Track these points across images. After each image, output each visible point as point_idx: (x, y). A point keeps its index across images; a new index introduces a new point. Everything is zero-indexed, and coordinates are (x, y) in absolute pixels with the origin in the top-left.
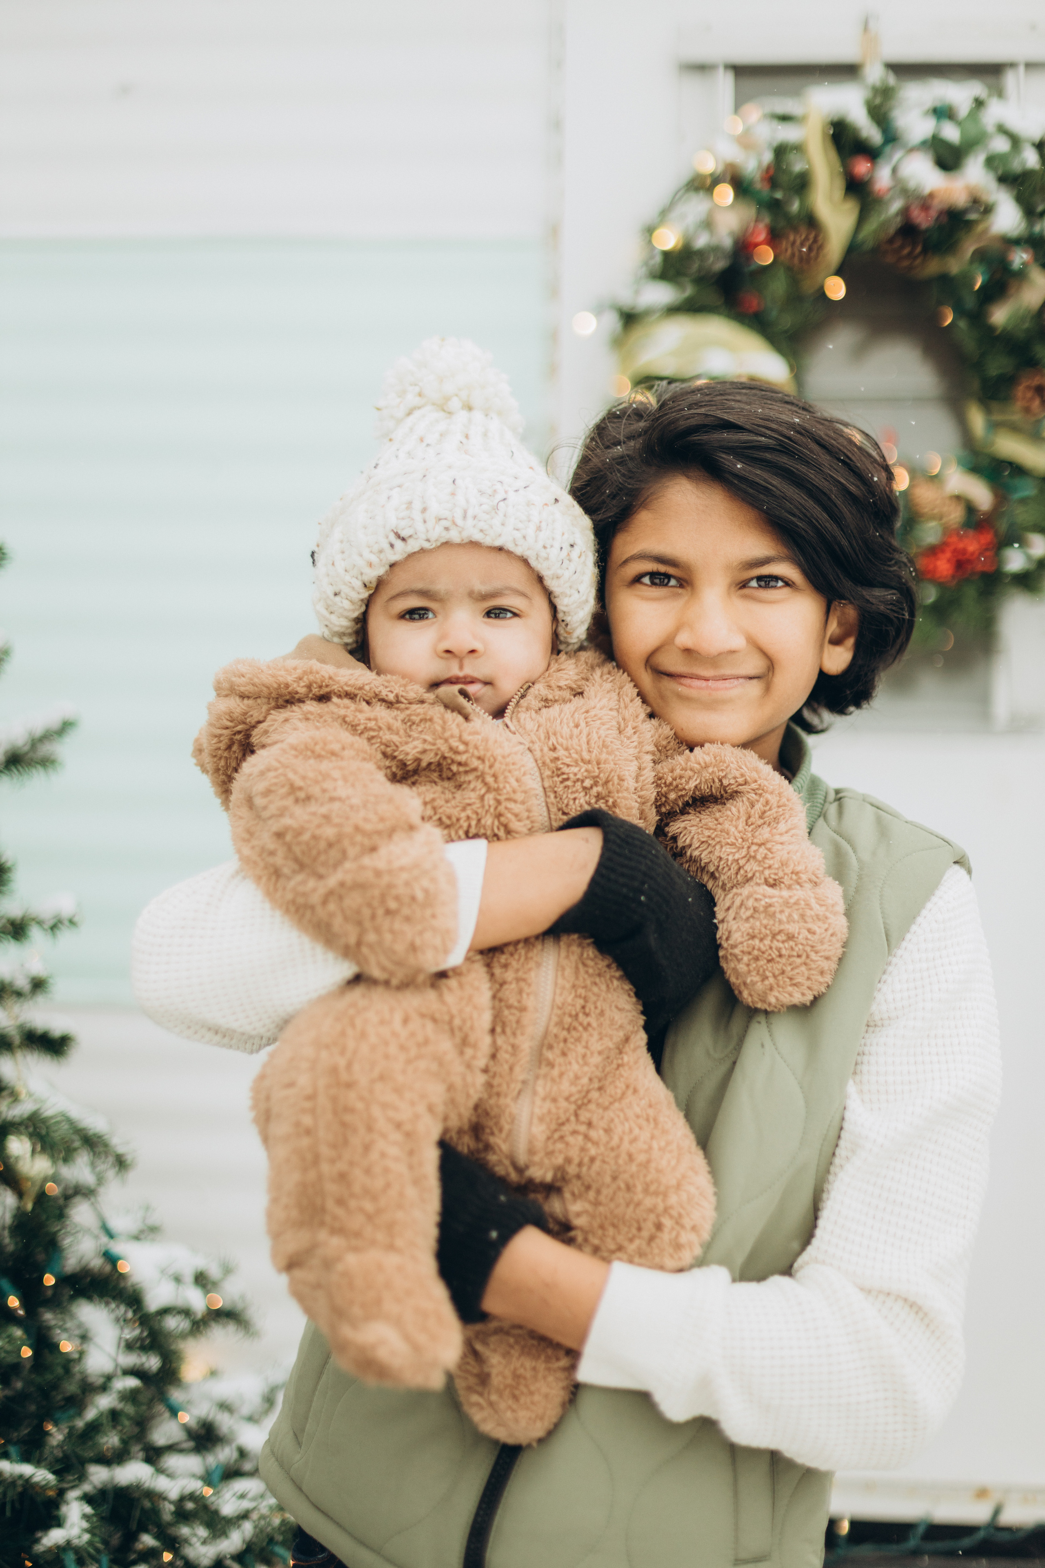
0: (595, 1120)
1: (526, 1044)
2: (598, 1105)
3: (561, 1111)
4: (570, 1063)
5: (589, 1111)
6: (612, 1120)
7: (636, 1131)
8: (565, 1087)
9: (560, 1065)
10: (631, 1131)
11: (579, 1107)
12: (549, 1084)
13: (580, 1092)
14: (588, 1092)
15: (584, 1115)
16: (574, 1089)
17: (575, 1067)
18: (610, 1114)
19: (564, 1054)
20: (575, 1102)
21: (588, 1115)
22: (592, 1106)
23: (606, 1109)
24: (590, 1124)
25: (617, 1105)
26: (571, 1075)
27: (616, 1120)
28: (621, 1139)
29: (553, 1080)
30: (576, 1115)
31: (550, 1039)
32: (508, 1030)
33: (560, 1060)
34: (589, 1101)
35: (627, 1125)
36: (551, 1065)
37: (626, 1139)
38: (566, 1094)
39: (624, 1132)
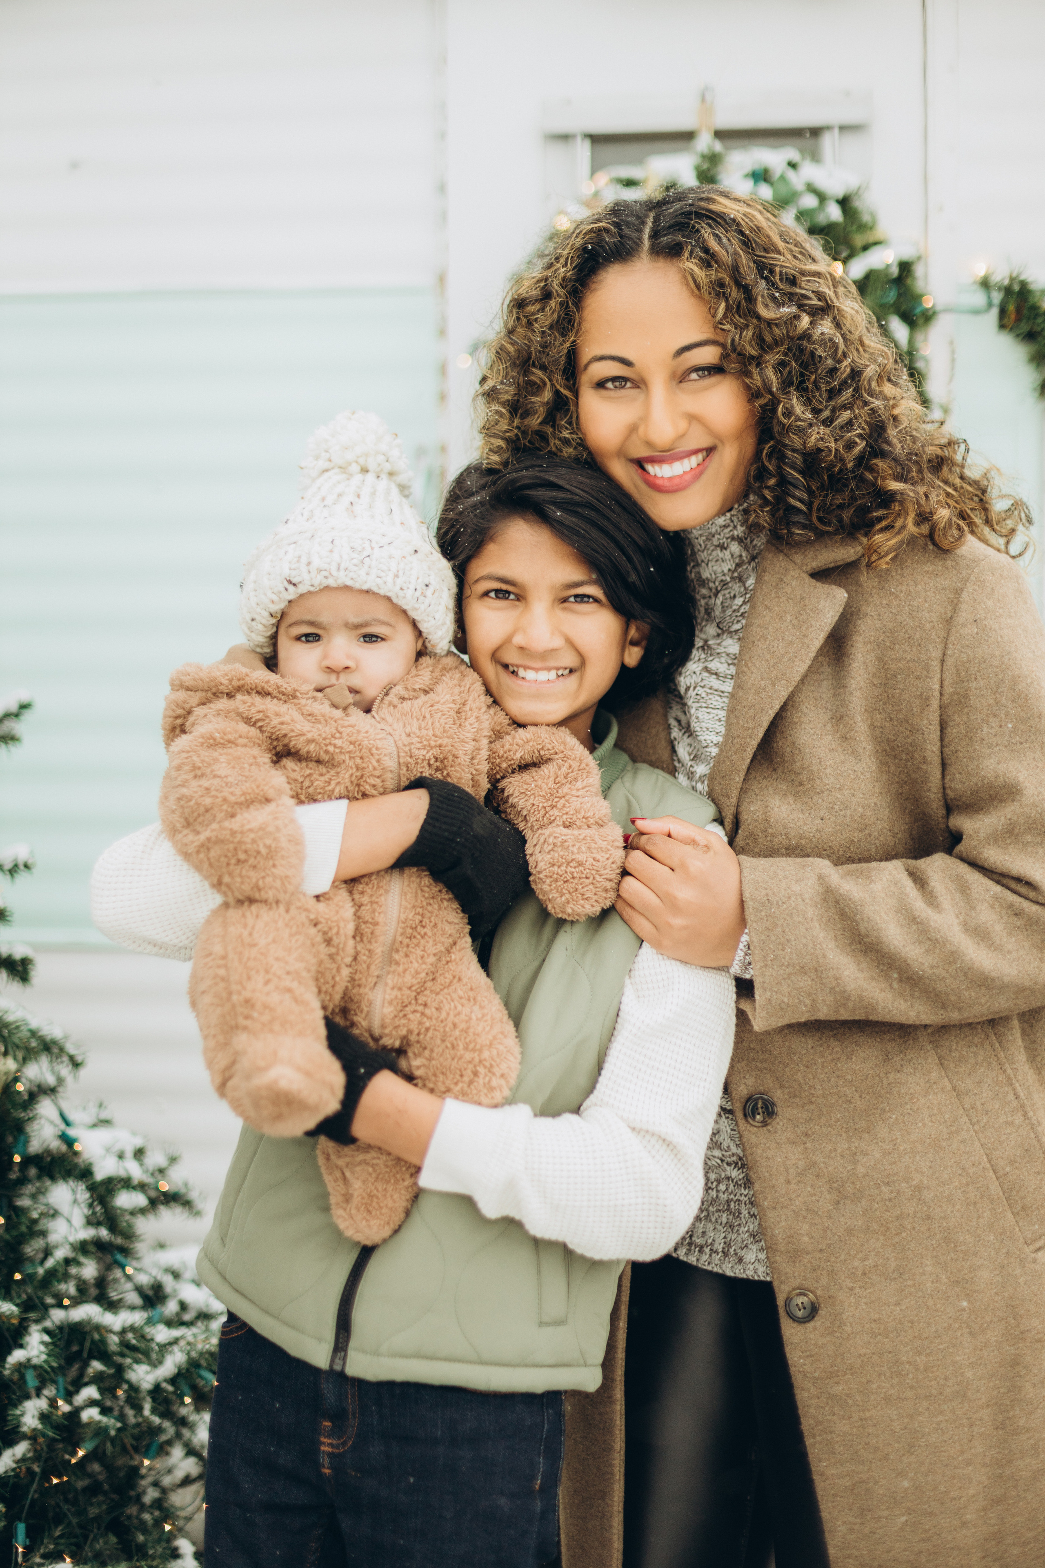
0: (429, 1002)
1: (379, 949)
2: (431, 991)
3: (405, 997)
4: (411, 962)
5: (425, 996)
6: (442, 1002)
7: (459, 1007)
8: (408, 979)
9: (404, 963)
10: (456, 1007)
11: (418, 994)
12: (396, 978)
13: (419, 983)
14: (425, 982)
15: (422, 999)
16: (415, 981)
17: (416, 965)
18: (441, 997)
19: (407, 956)
20: (415, 990)
21: (424, 999)
22: (427, 992)
23: (438, 994)
24: (425, 1005)
25: (446, 991)
26: (413, 971)
27: (445, 1001)
28: (448, 1014)
29: (399, 975)
30: (416, 999)
31: (397, 945)
32: (365, 939)
33: (404, 960)
34: (426, 989)
35: (452, 1004)
36: (397, 963)
37: (452, 1013)
38: (409, 985)
39: (450, 1009)
